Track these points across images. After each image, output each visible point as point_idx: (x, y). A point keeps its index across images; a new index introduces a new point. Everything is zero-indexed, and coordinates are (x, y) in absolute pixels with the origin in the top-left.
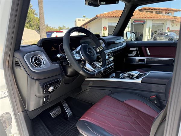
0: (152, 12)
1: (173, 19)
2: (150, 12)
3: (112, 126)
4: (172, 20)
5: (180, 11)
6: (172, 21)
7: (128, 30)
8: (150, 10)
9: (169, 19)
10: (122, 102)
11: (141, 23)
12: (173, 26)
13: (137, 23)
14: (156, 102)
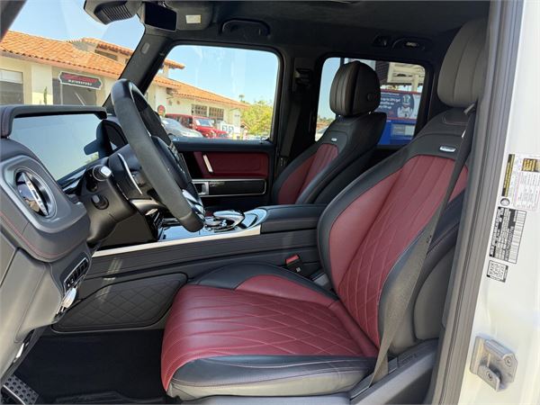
0: (115, 58)
1: (169, 86)
2: (108, 55)
3: (267, 344)
4: (168, 88)
5: (181, 68)
6: (169, 90)
7: (45, 101)
8: (108, 51)
9: (160, 84)
10: (234, 289)
11: (88, 85)
12: (170, 103)
13: (70, 83)
14: (298, 270)
